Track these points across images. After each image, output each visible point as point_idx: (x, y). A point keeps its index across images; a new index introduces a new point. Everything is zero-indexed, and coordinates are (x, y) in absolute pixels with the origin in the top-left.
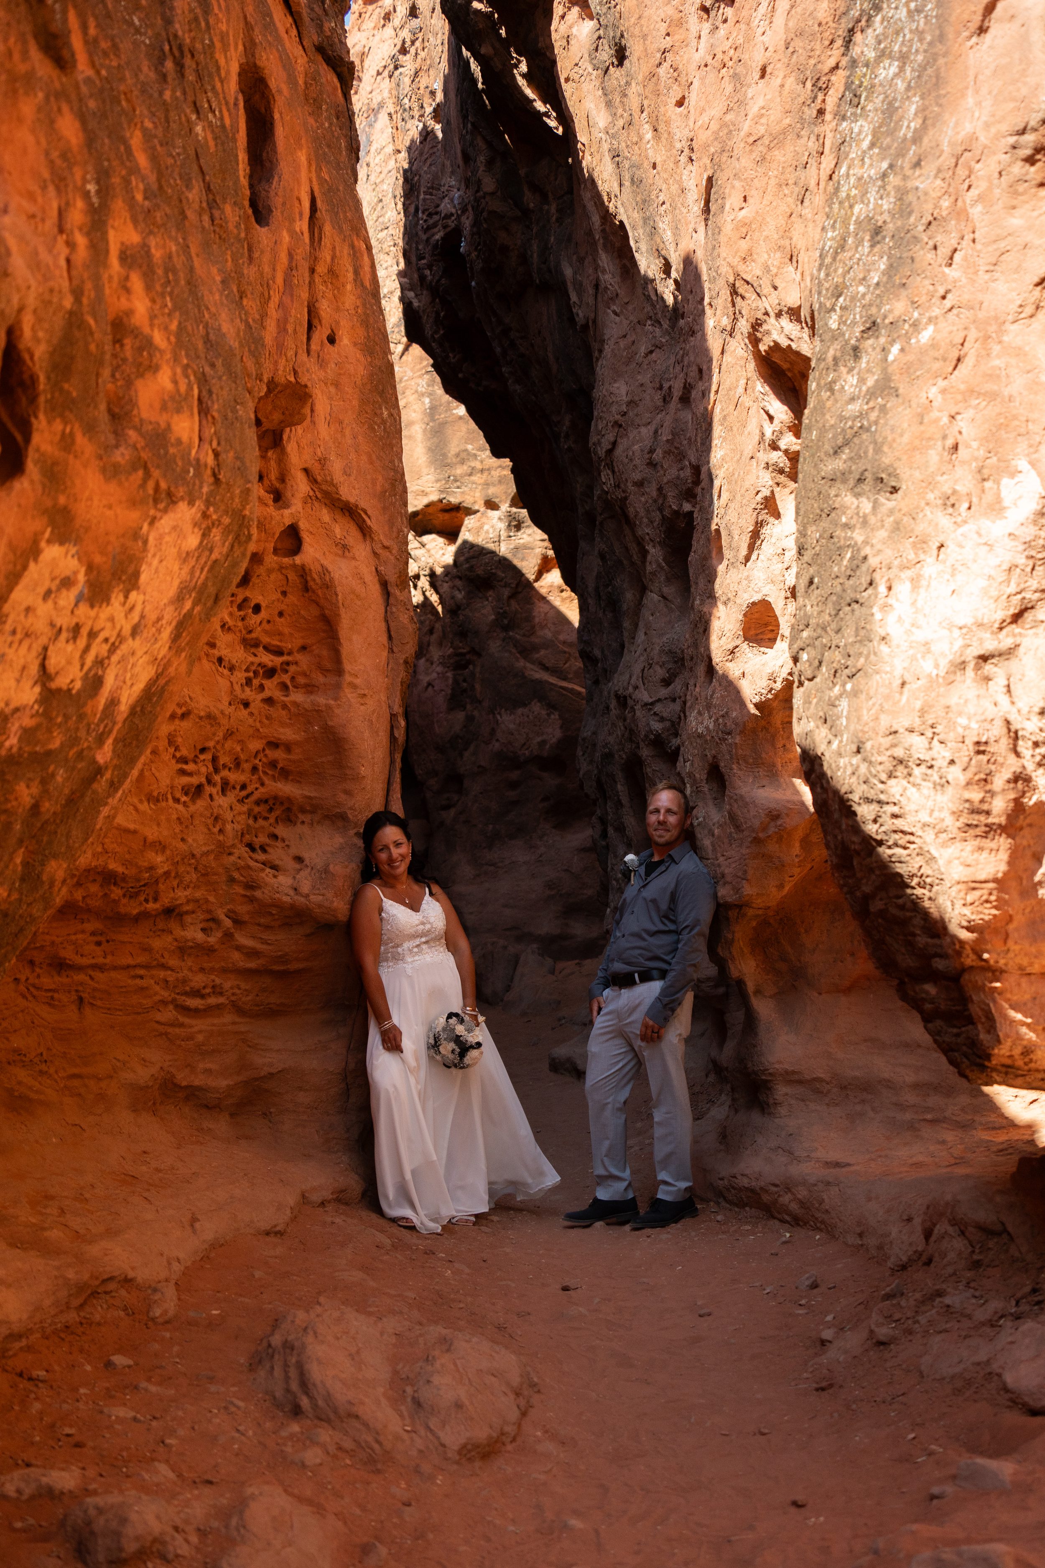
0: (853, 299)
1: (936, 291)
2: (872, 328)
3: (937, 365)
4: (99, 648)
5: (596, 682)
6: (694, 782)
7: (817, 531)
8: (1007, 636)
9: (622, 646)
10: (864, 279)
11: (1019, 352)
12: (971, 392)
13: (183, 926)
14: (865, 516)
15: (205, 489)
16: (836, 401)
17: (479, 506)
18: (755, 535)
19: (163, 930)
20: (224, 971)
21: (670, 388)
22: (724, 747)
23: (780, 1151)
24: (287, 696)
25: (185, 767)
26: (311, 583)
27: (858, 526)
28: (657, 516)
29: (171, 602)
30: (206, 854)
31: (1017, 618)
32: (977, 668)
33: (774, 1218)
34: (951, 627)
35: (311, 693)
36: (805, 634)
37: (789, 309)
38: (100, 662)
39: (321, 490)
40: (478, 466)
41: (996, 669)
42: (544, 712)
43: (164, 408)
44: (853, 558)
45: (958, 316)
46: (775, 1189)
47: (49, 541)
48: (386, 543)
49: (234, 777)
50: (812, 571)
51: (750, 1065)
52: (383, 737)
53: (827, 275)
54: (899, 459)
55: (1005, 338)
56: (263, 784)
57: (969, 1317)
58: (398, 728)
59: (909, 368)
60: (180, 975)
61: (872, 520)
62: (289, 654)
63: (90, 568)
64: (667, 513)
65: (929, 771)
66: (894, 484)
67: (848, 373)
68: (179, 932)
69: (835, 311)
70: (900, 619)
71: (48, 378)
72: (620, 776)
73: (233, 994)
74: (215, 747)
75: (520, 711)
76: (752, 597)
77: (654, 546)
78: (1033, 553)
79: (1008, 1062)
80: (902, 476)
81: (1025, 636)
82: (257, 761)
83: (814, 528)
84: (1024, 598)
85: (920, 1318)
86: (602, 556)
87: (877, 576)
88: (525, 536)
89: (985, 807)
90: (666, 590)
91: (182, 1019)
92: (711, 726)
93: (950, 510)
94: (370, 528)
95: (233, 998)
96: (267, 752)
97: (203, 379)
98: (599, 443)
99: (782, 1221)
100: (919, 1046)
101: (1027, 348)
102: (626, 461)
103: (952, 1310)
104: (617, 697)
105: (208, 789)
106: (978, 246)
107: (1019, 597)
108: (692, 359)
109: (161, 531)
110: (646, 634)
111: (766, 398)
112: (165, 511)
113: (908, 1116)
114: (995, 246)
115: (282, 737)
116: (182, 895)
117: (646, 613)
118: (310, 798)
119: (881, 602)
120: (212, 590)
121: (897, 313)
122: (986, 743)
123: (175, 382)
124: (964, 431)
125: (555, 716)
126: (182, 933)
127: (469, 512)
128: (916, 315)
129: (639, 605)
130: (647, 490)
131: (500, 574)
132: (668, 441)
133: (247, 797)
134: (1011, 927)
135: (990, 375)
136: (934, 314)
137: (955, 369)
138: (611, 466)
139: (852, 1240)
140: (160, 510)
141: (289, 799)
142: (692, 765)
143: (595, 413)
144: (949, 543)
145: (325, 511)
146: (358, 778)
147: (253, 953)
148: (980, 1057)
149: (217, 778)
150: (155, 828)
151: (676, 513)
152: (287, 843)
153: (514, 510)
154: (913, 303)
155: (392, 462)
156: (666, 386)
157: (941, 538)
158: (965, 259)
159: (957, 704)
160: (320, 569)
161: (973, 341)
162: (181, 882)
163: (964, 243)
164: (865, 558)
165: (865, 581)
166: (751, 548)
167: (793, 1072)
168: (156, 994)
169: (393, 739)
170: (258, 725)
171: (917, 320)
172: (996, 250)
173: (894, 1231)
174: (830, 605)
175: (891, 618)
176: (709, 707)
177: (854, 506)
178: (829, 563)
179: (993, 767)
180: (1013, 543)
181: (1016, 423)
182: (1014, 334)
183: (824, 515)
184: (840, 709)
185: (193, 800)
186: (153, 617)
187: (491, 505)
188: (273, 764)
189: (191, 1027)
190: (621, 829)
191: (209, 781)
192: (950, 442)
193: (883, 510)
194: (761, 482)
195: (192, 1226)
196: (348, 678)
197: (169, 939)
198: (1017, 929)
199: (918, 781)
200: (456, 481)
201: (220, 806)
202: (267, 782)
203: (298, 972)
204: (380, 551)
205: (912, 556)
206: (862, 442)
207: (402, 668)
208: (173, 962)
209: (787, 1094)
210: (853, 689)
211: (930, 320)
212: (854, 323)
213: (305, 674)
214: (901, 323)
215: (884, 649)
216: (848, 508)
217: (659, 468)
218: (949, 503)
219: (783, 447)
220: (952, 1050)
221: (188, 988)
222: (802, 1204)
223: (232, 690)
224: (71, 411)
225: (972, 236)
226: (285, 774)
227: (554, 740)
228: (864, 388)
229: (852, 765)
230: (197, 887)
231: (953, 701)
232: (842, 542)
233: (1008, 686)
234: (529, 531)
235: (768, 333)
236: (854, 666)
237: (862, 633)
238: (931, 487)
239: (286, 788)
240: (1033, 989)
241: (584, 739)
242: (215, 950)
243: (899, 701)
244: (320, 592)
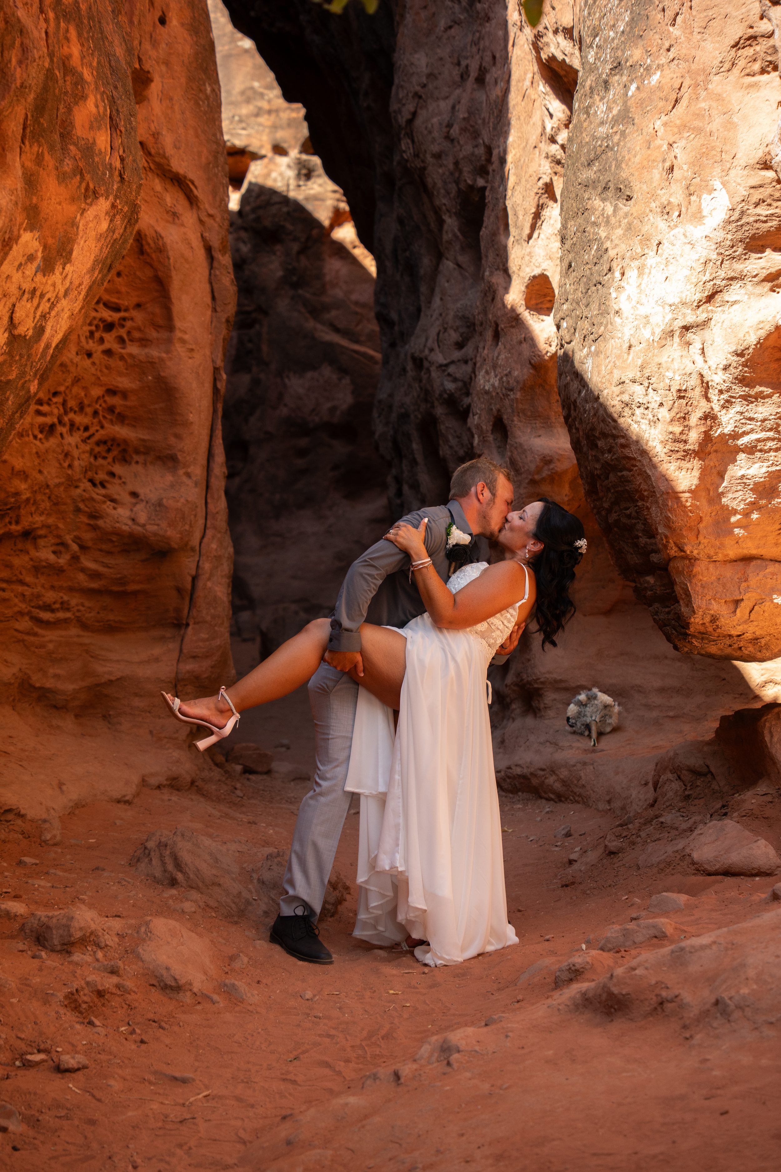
0: (606, 40)
1: (663, 44)
2: (618, 67)
3: (661, 104)
4: (45, 306)
5: (393, 345)
6: (481, 433)
7: (575, 225)
8: (703, 312)
9: (419, 310)
10: (614, 26)
11: (719, 98)
12: (684, 127)
13: (36, 548)
14: (608, 217)
15: (115, 187)
16: (591, 123)
17: (266, 150)
18: (537, 216)
19: (21, 551)
20: (71, 589)
21: (467, 66)
22: (507, 402)
23: (548, 744)
24: (124, 348)
25: (41, 408)
26: (146, 247)
27: (603, 224)
28: (453, 188)
29: (88, 272)
30: (58, 485)
31: (710, 298)
32: (682, 336)
33: (541, 797)
34: (663, 304)
35: (145, 346)
36: (565, 307)
37: (564, 28)
38: (44, 317)
39: (155, 162)
40: (265, 105)
41: (694, 337)
42: (335, 377)
43: (91, 128)
44: (598, 250)
45: (677, 65)
46: (542, 773)
47: (25, 230)
48: (211, 212)
49: (79, 419)
50: (570, 256)
51: (525, 676)
52: (208, 387)
53: (589, 14)
54: (632, 175)
55: (710, 86)
56: (102, 427)
57: (677, 829)
58: (220, 380)
59: (642, 103)
60: (35, 591)
61: (613, 220)
62: (126, 310)
63: (45, 247)
64: (462, 186)
65: (646, 412)
66: (628, 193)
67: (600, 101)
68: (33, 553)
69: (593, 48)
70: (629, 298)
71: (32, 116)
72: (415, 435)
73: (78, 611)
74: (65, 392)
75: (309, 374)
76: (533, 270)
77: (450, 217)
78: (722, 251)
79: (702, 629)
80: (634, 188)
81: (716, 312)
82: (98, 406)
83: (573, 223)
84: (715, 284)
85: (641, 833)
86: (401, 221)
87: (614, 264)
88: (315, 186)
89: (684, 437)
90: (460, 259)
91: (36, 629)
92: (497, 384)
93: (666, 217)
94: (196, 197)
95: (78, 614)
96: (107, 398)
97: (112, 102)
98: (400, 111)
99: (548, 799)
100: (666, 658)
101: (725, 95)
102: (425, 132)
103: (665, 825)
104: (414, 359)
105: (60, 429)
106: (694, 12)
107: (712, 283)
108: (487, 44)
109: (88, 219)
110: (441, 299)
111: (547, 97)
112: (91, 205)
113: (655, 714)
114: (705, 14)
115: (120, 385)
116: (39, 519)
117: (442, 280)
118: (143, 440)
119: (616, 284)
120: (109, 261)
121: (635, 58)
122: (685, 390)
123: (97, 106)
124: (678, 156)
125: (346, 381)
126: (37, 554)
127: (255, 156)
128: (649, 61)
129: (436, 270)
130: (445, 162)
131: (289, 227)
132: (464, 119)
133: (89, 438)
134: (701, 526)
135: (698, 115)
136: (661, 62)
137: (673, 108)
138: (410, 135)
139: (602, 806)
140: (88, 204)
141: (125, 441)
142: (480, 418)
143: (396, 81)
144: (664, 241)
145: (157, 181)
146: (186, 424)
147: (95, 575)
148: (683, 628)
149: (66, 419)
150: (21, 459)
151: (471, 188)
152: (123, 480)
153: (304, 157)
154: (647, 51)
155: (215, 135)
156: (464, 63)
157: (659, 237)
158: (684, 21)
159: (666, 362)
160: (154, 234)
161: (687, 87)
162: (37, 508)
163: (684, 8)
164: (607, 250)
165: (605, 268)
166: (533, 228)
167: (561, 681)
168: (15, 605)
169: (216, 390)
170: (99, 374)
171: (649, 66)
172: (706, 17)
173: (634, 793)
174: (582, 285)
175: (623, 297)
176: (495, 367)
177: (600, 209)
178: (582, 252)
179: (690, 409)
180: (708, 243)
181: (714, 152)
182: (716, 83)
183: (580, 214)
184: (587, 365)
185: (47, 438)
186: (76, 283)
187: (279, 150)
188: (111, 409)
189: (43, 636)
190: (415, 486)
191: (60, 422)
192: (667, 165)
193: (621, 213)
194: (542, 169)
195: (60, 788)
196: (178, 334)
197: (27, 558)
198: (706, 527)
199: (639, 419)
200: (241, 121)
201: (69, 444)
202: (106, 425)
203: (135, 593)
204: (205, 219)
205: (639, 250)
206: (607, 159)
207: (224, 326)
208: (29, 579)
209: (555, 700)
210: (595, 350)
211: (658, 66)
212: (605, 61)
213: (139, 329)
214: (638, 67)
215: (617, 320)
216: (596, 210)
217: (456, 143)
218: (665, 211)
219: (560, 142)
220: (666, 625)
221: (41, 603)
222: (564, 783)
223: (79, 342)
224: (43, 137)
225: (689, 4)
226: (121, 418)
227: (344, 407)
228: (611, 116)
229: (594, 408)
230: (49, 515)
231: (663, 359)
232: (591, 236)
233: (703, 349)
234: (320, 181)
235: (547, 44)
236: (597, 333)
237: (603, 307)
238: (654, 198)
239: (122, 432)
240: (718, 572)
241: (380, 402)
242: (63, 571)
243: (627, 359)
244: (154, 256)
